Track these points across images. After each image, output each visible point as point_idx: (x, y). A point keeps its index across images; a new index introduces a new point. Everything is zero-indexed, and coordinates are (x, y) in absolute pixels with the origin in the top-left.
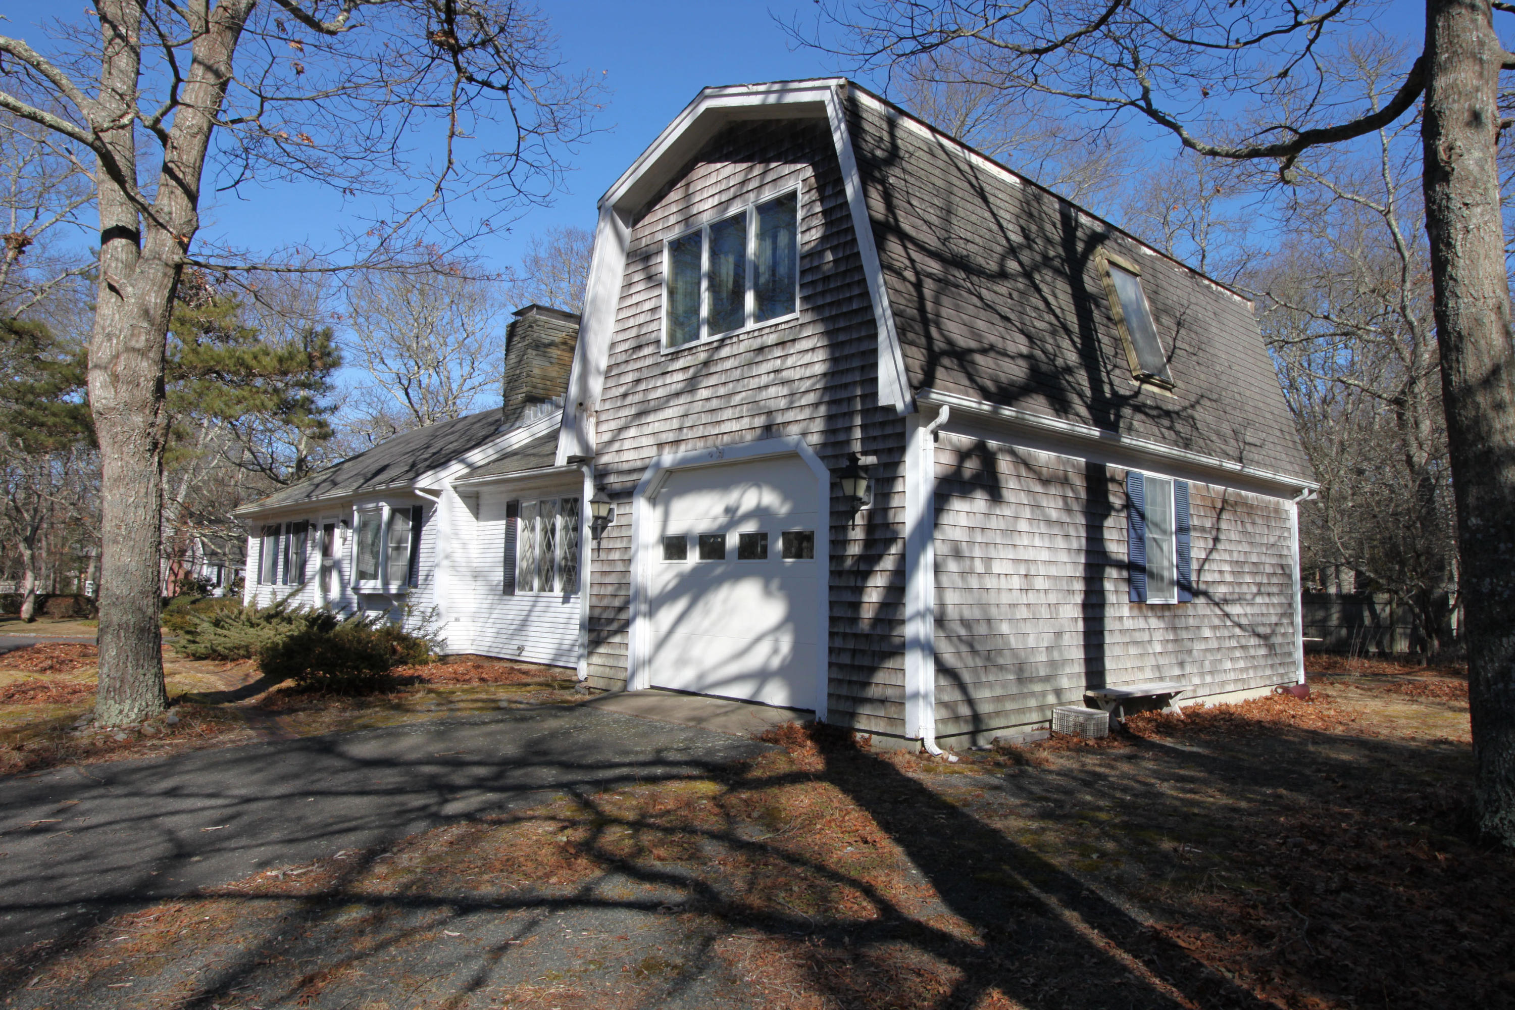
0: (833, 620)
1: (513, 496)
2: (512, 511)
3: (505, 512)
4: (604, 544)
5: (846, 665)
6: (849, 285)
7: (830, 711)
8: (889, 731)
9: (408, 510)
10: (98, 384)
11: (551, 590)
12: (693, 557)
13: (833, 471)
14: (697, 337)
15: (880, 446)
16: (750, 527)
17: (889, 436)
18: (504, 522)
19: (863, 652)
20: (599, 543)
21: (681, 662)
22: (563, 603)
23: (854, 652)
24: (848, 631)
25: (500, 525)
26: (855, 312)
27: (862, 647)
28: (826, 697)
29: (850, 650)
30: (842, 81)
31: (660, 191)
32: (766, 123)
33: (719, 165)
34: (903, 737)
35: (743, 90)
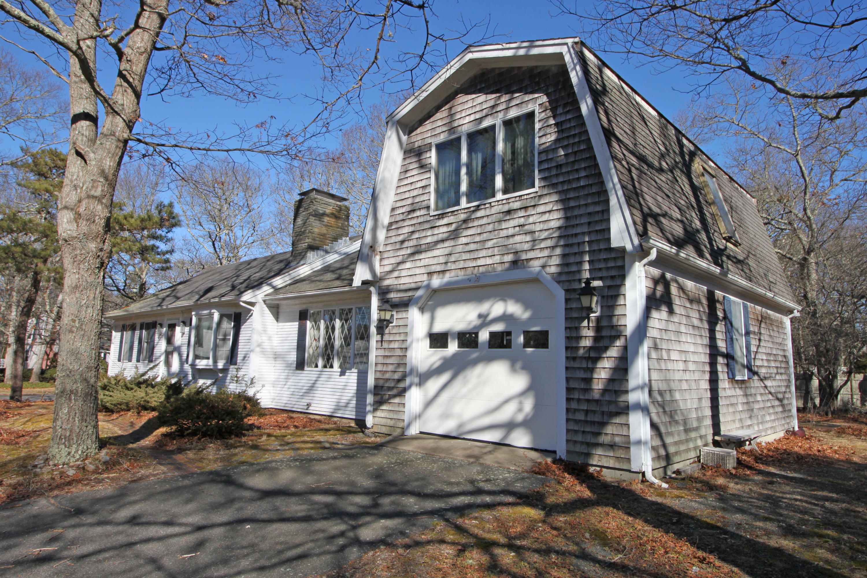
0: (569, 390)
1: (303, 307)
2: (303, 316)
3: (298, 317)
4: (386, 337)
5: (580, 421)
6: (577, 170)
7: (568, 452)
8: (617, 466)
9: (231, 315)
10: (65, 220)
11: (332, 367)
12: (453, 347)
13: (567, 291)
14: (458, 203)
15: (604, 274)
16: (498, 327)
17: (612, 268)
18: (297, 323)
19: (594, 412)
20: (382, 338)
21: (445, 416)
22: (340, 375)
23: (587, 412)
24: (581, 397)
25: (295, 326)
26: (583, 187)
27: (594, 409)
28: (565, 442)
29: (583, 410)
30: (577, 40)
31: (429, 113)
32: (510, 70)
34: (629, 471)
35: (500, 47)
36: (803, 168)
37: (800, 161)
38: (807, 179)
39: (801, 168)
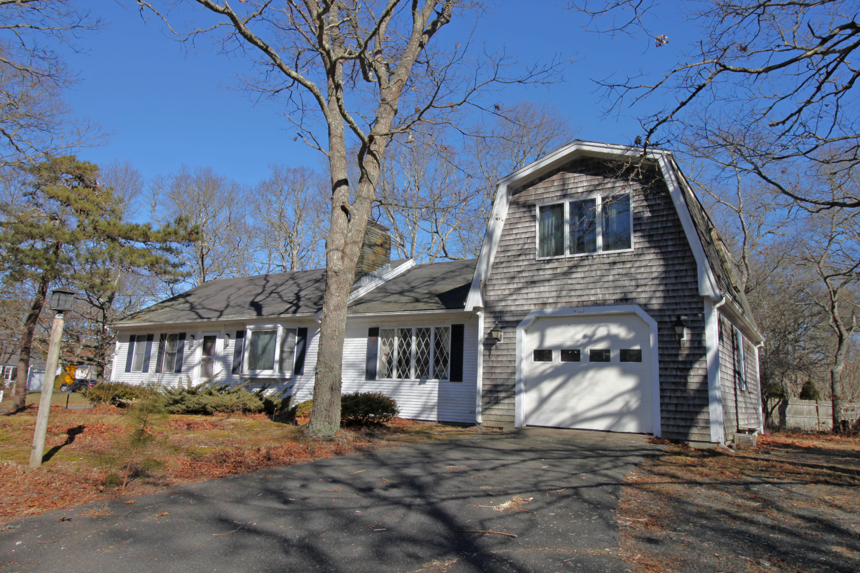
0: (662, 390)
1: (374, 325)
2: (373, 333)
3: (367, 333)
4: (493, 352)
5: (672, 411)
6: (665, 240)
7: (663, 432)
8: (701, 439)
9: (295, 330)
11: (407, 377)
12: (557, 360)
13: (659, 323)
14: (563, 254)
15: (688, 312)
16: (600, 346)
17: (694, 308)
18: (366, 339)
19: (682, 405)
20: (490, 352)
22: (419, 384)
23: (676, 405)
24: (672, 395)
25: (364, 341)
26: (671, 252)
27: (682, 402)
28: (660, 426)
29: (674, 404)
31: (533, 181)
33: (576, 175)
34: (710, 442)
36: (744, 223)
37: (742, 216)
38: (747, 232)
39: (742, 222)
